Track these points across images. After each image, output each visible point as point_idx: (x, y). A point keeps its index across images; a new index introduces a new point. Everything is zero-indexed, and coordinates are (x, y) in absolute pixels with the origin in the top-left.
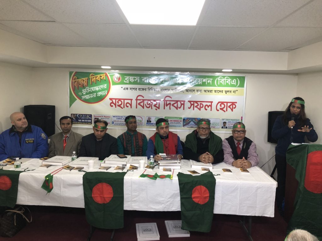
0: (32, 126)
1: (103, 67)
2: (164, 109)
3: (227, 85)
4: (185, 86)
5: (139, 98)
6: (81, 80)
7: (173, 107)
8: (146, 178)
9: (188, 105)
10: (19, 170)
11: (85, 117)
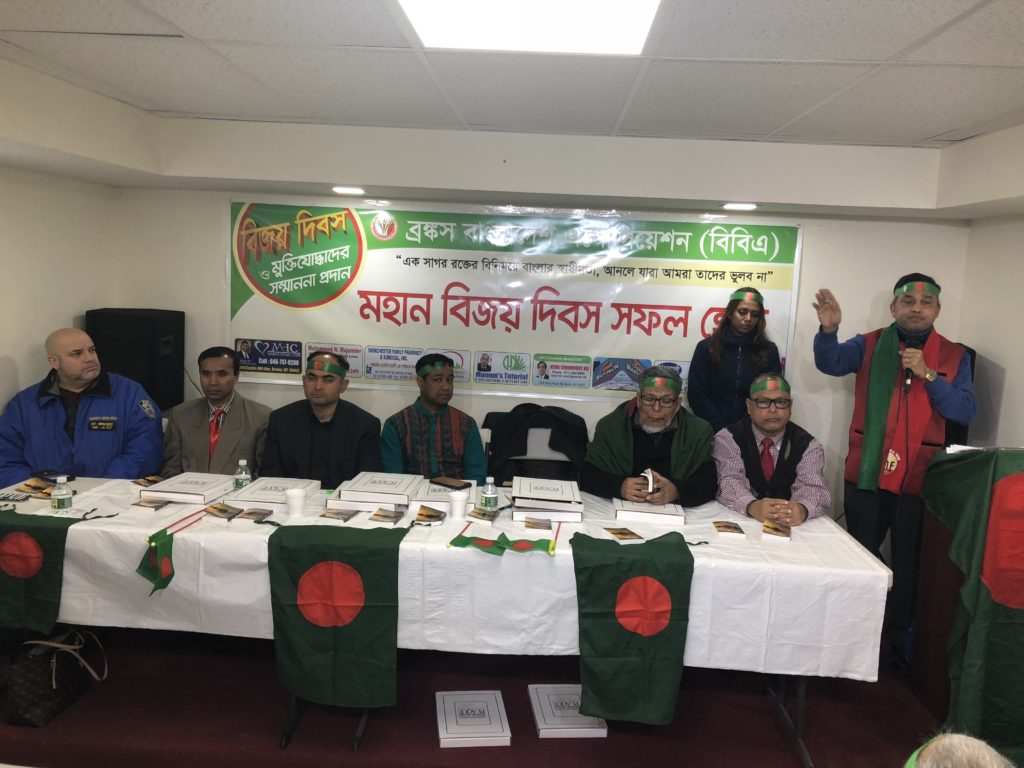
0: (112, 376)
1: (338, 190)
2: (534, 327)
3: (739, 255)
4: (605, 256)
5: (454, 291)
6: (269, 231)
7: (562, 322)
8: (469, 550)
9: (609, 316)
10: (65, 516)
11: (280, 350)
